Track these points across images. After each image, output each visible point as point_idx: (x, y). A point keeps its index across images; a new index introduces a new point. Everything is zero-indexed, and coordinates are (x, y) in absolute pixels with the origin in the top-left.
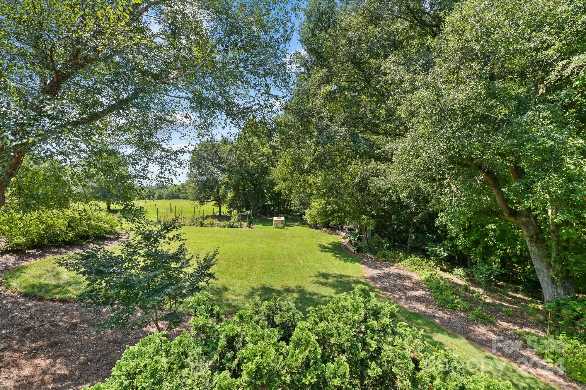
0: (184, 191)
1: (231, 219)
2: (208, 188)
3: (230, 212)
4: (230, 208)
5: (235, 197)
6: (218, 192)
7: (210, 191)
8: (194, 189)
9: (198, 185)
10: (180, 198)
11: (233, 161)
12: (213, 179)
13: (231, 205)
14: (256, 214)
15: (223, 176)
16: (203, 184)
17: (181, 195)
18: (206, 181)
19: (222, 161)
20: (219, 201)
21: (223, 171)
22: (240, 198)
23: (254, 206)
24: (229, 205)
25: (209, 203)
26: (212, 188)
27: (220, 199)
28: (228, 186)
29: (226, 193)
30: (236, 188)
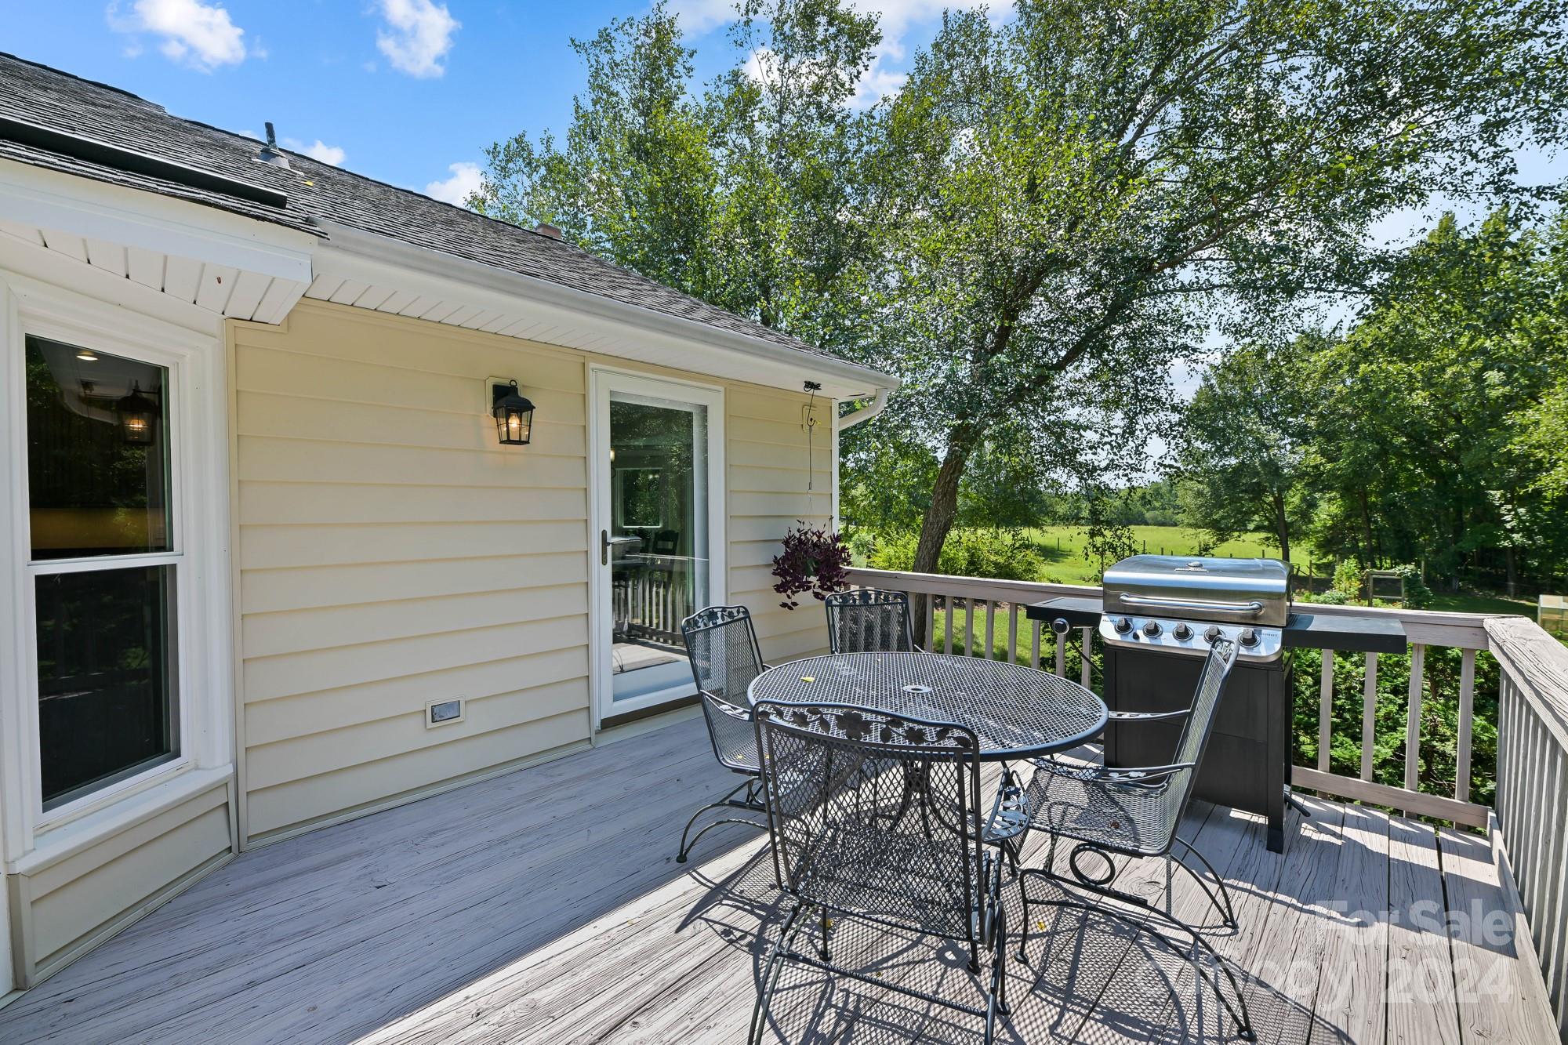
0: (1157, 505)
1: (1331, 587)
2: (1245, 491)
3: (1329, 568)
4: (1325, 555)
5: (1348, 517)
6: (1279, 503)
7: (1251, 500)
8: (1199, 494)
9: (1211, 484)
10: (1147, 524)
11: (1341, 400)
12: (1263, 464)
13: (1332, 543)
14: (1448, 581)
15: (1301, 449)
16: (1226, 481)
17: (1148, 515)
18: (1238, 470)
19: (1299, 404)
20: (1283, 533)
21: (1302, 435)
22: (1369, 520)
23: (1437, 552)
24: (1319, 546)
25: (1244, 537)
26: (1257, 492)
27: (1287, 526)
28: (1317, 481)
29: (1312, 505)
30: (1351, 487)
